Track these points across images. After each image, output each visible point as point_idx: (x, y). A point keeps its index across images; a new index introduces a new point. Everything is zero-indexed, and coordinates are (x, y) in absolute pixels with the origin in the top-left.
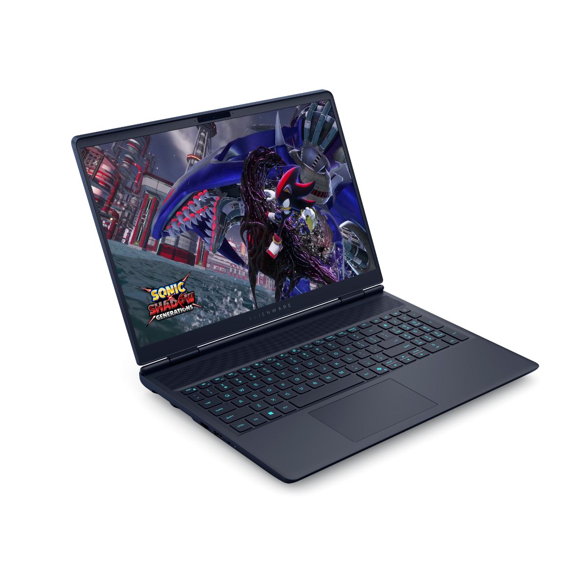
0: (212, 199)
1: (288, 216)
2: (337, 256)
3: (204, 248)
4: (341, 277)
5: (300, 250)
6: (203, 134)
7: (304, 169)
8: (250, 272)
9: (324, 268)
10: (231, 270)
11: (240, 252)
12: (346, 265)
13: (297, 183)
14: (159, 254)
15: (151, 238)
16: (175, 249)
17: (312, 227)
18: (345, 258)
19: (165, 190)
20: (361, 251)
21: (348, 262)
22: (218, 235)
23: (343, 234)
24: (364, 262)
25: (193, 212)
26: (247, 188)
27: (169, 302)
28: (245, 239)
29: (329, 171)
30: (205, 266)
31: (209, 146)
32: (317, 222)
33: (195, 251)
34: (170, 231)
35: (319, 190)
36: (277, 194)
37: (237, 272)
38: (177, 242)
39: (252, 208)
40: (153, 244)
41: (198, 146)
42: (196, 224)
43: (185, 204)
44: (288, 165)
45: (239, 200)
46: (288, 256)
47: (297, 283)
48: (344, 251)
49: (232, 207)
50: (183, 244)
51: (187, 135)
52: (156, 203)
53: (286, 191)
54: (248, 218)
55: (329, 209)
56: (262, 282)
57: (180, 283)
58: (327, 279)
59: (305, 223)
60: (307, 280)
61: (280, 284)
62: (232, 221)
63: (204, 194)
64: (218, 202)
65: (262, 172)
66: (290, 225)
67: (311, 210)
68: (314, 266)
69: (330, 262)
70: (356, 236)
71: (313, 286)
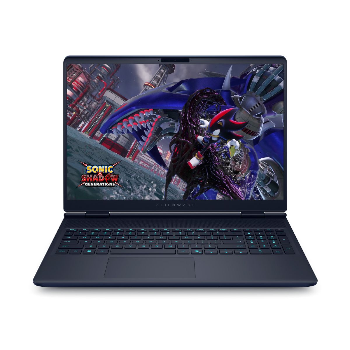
0: (155, 117)
1: (215, 141)
2: (249, 181)
3: (137, 148)
4: (247, 197)
5: (217, 168)
6: (162, 71)
7: (241, 111)
8: (168, 173)
9: (235, 187)
10: (153, 168)
11: (165, 157)
12: (255, 189)
13: (232, 120)
14: (101, 143)
15: (99, 131)
16: (114, 143)
17: (233, 154)
18: (256, 184)
19: (120, 102)
20: (273, 183)
21: (258, 187)
22: (151, 142)
23: (260, 166)
24: (273, 192)
25: (136, 122)
26: (186, 115)
27: (98, 176)
28: (172, 150)
29: (264, 117)
30: (133, 159)
31: (164, 79)
32: (239, 152)
33: (129, 148)
34: (114, 131)
35: (250, 129)
36: (210, 125)
37: (158, 170)
38: (117, 139)
39: (186, 129)
40: (99, 136)
41: (155, 78)
42: (136, 130)
43: (132, 115)
44: (228, 106)
45: (177, 121)
46: (205, 170)
47: (206, 191)
48: (257, 179)
49: (169, 125)
50: (122, 141)
51: (150, 69)
52: (110, 110)
53: (219, 123)
54: (179, 136)
55: (254, 145)
56: (176, 182)
57: (110, 167)
58: (234, 195)
59: (228, 150)
60: (215, 191)
61: (191, 188)
62: (165, 135)
63: (149, 112)
64: (159, 119)
65: (203, 106)
66: (214, 149)
67: (237, 142)
68: (225, 183)
69: (241, 183)
70: (272, 170)
71: (219, 197)
